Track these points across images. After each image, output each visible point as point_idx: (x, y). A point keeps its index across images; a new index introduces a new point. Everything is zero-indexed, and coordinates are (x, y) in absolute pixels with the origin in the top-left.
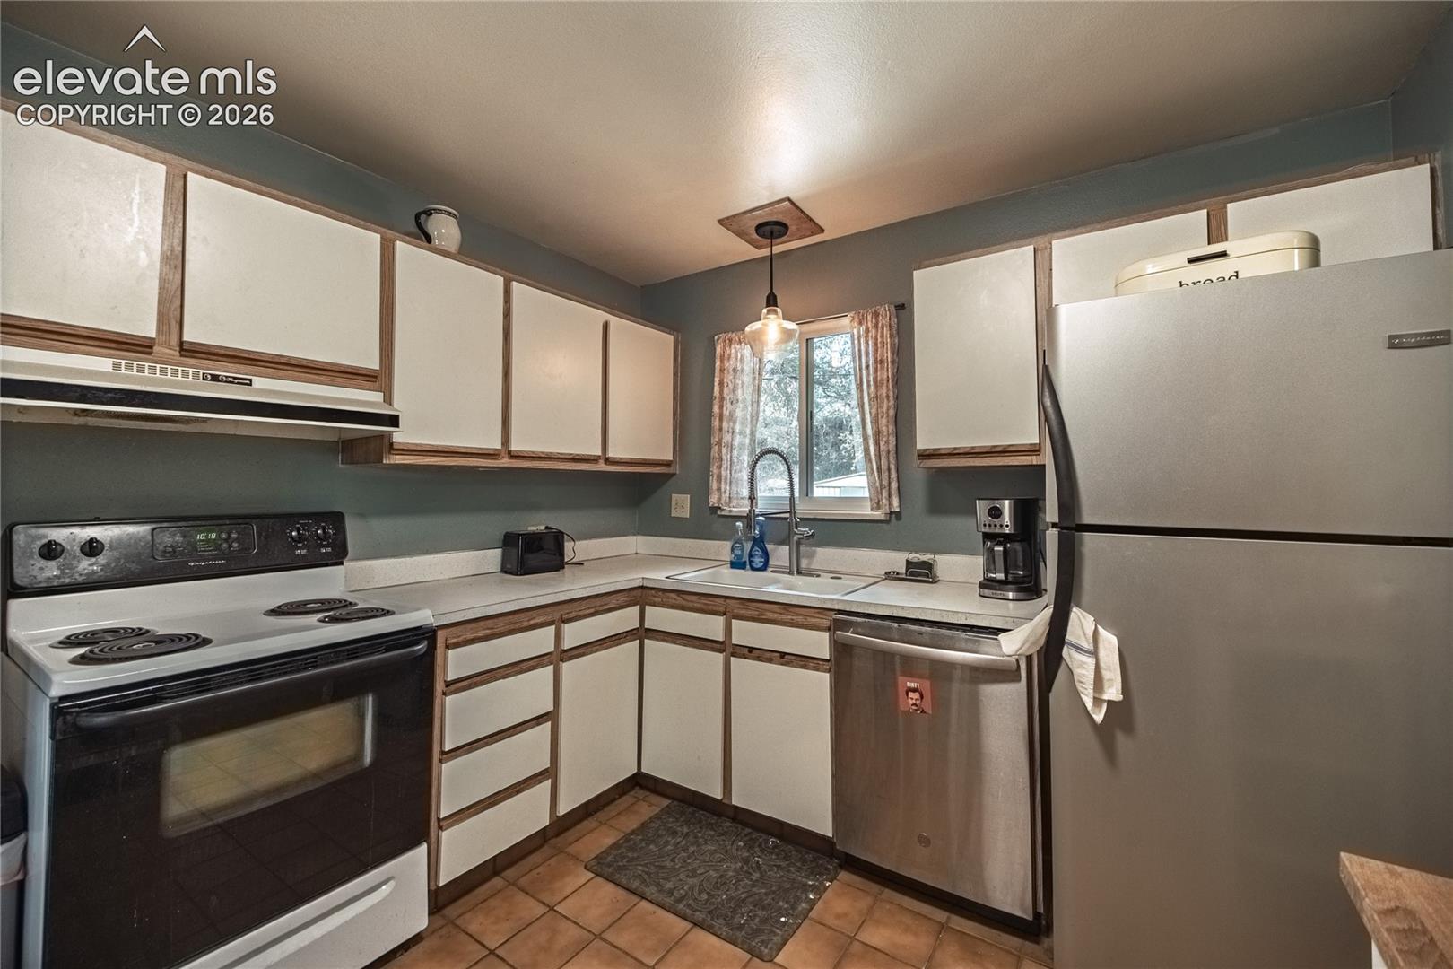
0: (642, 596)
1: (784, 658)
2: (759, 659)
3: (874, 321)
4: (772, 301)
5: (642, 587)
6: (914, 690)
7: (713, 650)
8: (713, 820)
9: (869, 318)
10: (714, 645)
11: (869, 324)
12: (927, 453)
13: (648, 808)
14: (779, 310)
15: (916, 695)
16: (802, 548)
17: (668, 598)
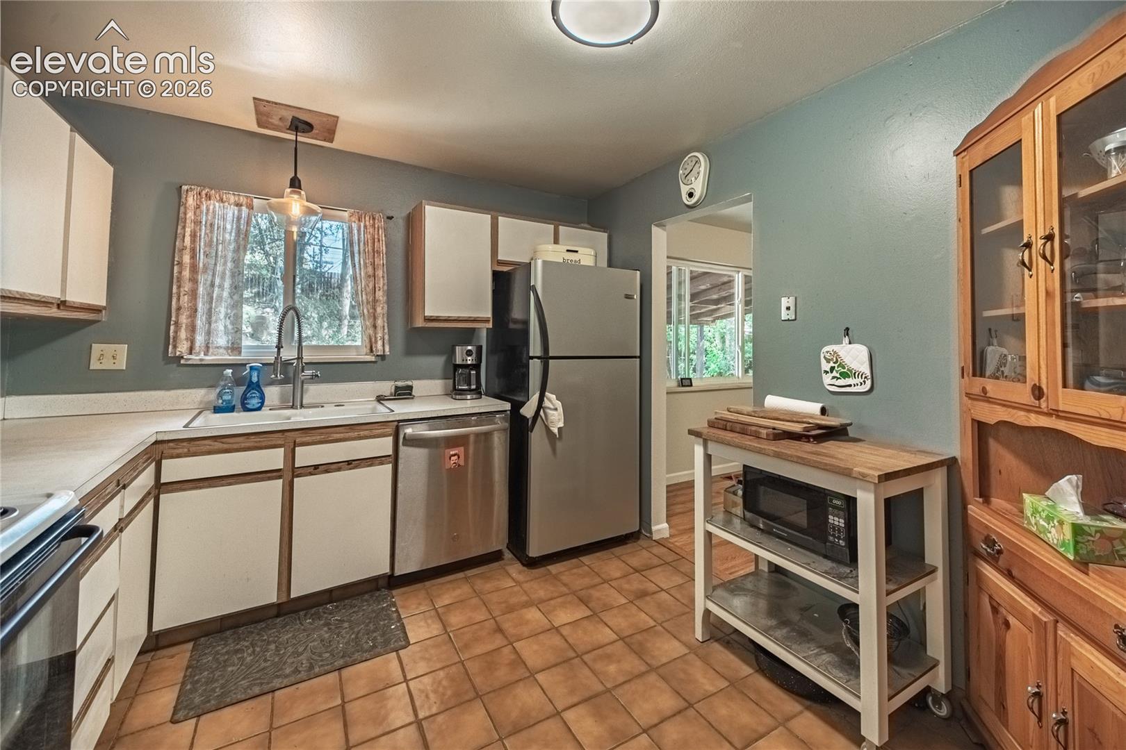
0: (159, 451)
1: (351, 464)
2: (327, 471)
3: (371, 222)
4: (295, 184)
5: (156, 442)
6: (454, 455)
7: (270, 479)
8: (263, 625)
9: (367, 218)
10: (269, 475)
11: (367, 223)
12: (432, 318)
13: (177, 660)
14: (303, 193)
15: (456, 457)
16: (305, 386)
17: (198, 446)
